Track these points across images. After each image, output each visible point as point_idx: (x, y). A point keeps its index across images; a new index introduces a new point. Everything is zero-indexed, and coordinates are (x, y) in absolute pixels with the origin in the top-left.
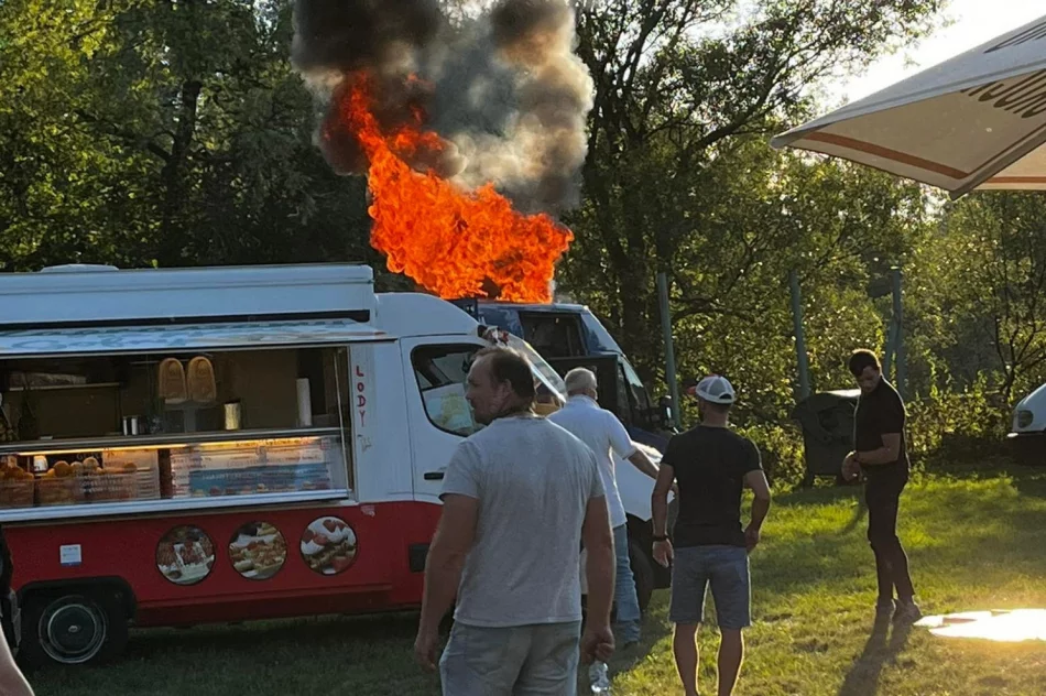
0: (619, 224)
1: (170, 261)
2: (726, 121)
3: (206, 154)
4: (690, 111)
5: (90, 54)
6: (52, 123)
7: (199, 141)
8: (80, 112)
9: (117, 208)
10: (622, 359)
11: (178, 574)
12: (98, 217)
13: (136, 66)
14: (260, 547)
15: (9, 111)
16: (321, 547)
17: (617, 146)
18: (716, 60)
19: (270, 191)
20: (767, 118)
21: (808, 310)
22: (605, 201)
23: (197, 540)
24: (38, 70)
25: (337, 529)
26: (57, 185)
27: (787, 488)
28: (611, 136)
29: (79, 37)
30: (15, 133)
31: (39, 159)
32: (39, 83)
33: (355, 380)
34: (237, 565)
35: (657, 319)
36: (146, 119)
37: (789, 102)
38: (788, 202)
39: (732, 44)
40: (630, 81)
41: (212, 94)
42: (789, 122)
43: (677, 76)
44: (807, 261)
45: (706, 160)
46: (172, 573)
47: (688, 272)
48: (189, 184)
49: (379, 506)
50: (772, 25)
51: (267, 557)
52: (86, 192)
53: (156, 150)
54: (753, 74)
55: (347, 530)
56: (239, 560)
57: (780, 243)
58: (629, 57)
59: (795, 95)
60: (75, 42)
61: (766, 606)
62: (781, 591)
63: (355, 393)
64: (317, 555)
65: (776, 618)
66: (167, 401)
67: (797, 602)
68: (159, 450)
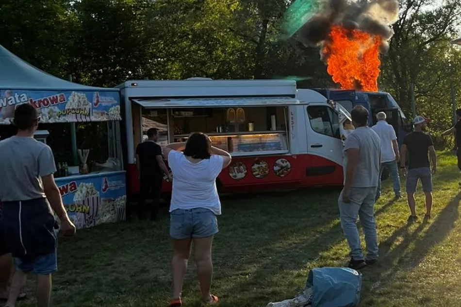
0: (399, 68)
1: (258, 77)
2: (432, 37)
3: (270, 42)
4: (421, 33)
5: (233, 10)
6: (221, 32)
7: (267, 38)
8: (229, 28)
9: (241, 59)
10: (400, 110)
11: (235, 176)
12: (235, 62)
13: (248, 14)
14: (261, 168)
15: (207, 27)
16: (280, 168)
17: (399, 44)
18: (430, 18)
19: (290, 55)
20: (445, 36)
21: (456, 96)
22: (394, 61)
23: (241, 166)
24: (217, 15)
25: (285, 162)
26: (223, 51)
27: (449, 150)
28: (397, 40)
29: (230, 4)
30: (209, 34)
31: (217, 43)
32: (217, 19)
33: (290, 116)
34: (254, 173)
35: (410, 97)
36: (251, 31)
37: (452, 31)
38: (451, 62)
39: (435, 13)
40: (403, 23)
41: (272, 24)
42: (452, 37)
43: (418, 22)
44: (456, 80)
45: (426, 48)
46: (233, 176)
47: (420, 83)
48: (264, 53)
49: (297, 156)
50: (447, 7)
51: (263, 171)
52: (232, 54)
53: (254, 41)
54: (441, 22)
55: (288, 163)
56: (254, 172)
57: (449, 75)
58: (403, 16)
59: (454, 29)
60: (229, 6)
61: (443, 186)
62: (447, 181)
63: (290, 120)
64: (279, 171)
65: (445, 190)
66: (231, 122)
67: (452, 185)
68: (228, 137)
